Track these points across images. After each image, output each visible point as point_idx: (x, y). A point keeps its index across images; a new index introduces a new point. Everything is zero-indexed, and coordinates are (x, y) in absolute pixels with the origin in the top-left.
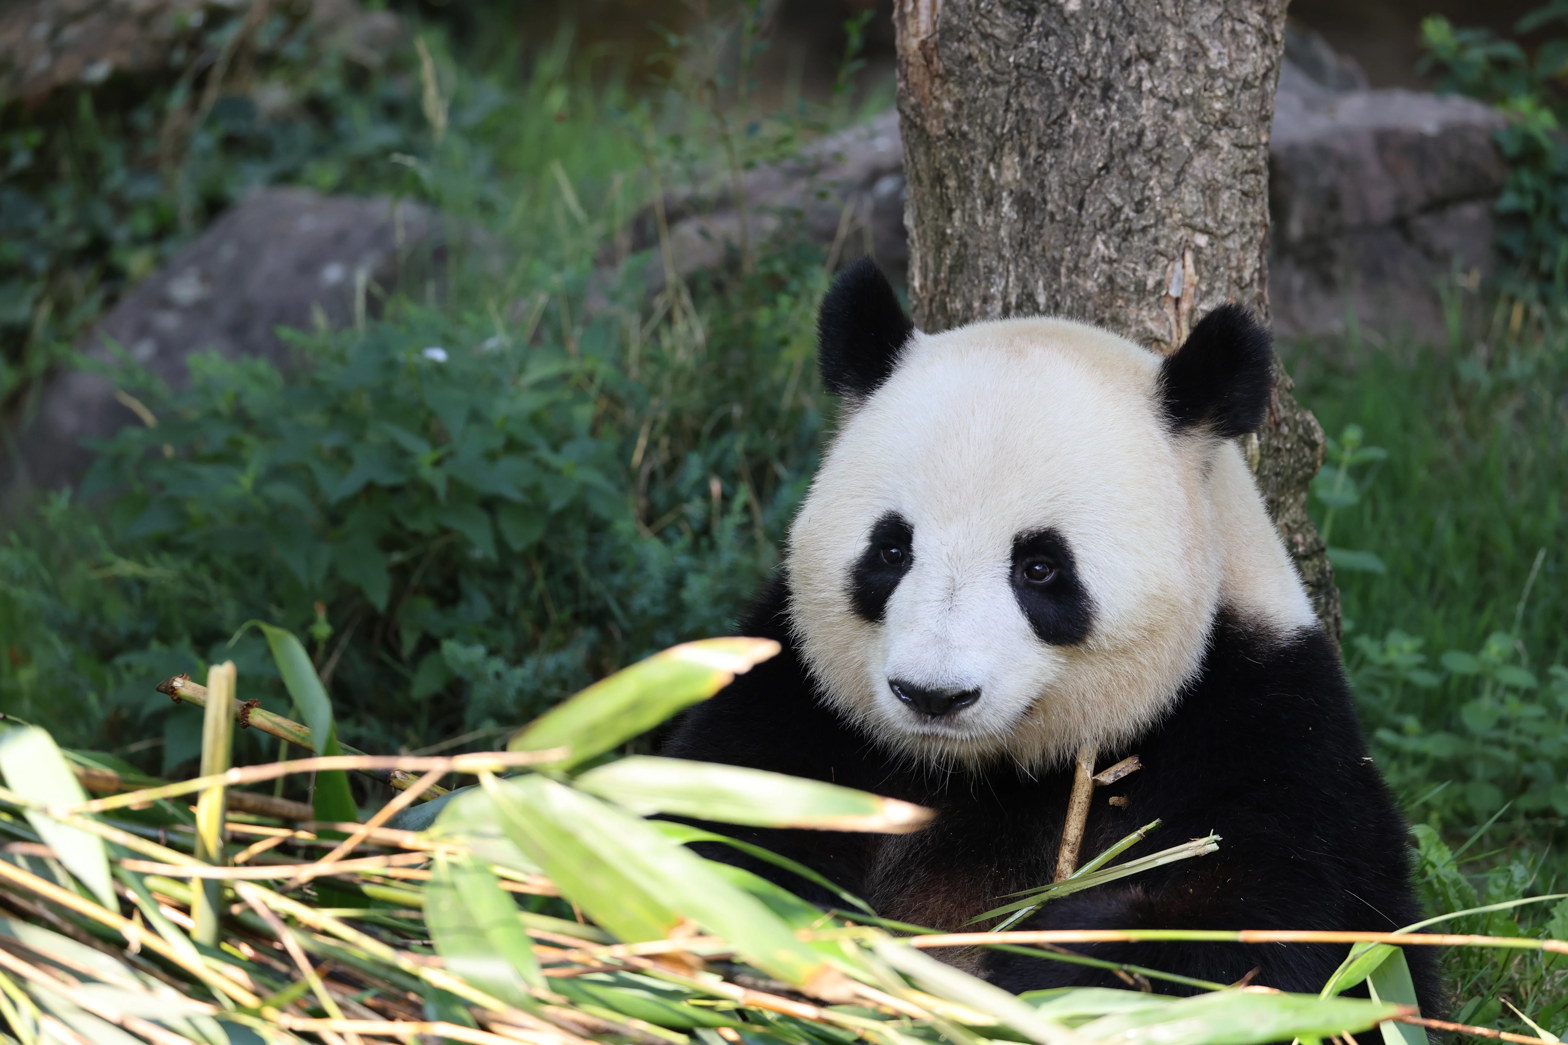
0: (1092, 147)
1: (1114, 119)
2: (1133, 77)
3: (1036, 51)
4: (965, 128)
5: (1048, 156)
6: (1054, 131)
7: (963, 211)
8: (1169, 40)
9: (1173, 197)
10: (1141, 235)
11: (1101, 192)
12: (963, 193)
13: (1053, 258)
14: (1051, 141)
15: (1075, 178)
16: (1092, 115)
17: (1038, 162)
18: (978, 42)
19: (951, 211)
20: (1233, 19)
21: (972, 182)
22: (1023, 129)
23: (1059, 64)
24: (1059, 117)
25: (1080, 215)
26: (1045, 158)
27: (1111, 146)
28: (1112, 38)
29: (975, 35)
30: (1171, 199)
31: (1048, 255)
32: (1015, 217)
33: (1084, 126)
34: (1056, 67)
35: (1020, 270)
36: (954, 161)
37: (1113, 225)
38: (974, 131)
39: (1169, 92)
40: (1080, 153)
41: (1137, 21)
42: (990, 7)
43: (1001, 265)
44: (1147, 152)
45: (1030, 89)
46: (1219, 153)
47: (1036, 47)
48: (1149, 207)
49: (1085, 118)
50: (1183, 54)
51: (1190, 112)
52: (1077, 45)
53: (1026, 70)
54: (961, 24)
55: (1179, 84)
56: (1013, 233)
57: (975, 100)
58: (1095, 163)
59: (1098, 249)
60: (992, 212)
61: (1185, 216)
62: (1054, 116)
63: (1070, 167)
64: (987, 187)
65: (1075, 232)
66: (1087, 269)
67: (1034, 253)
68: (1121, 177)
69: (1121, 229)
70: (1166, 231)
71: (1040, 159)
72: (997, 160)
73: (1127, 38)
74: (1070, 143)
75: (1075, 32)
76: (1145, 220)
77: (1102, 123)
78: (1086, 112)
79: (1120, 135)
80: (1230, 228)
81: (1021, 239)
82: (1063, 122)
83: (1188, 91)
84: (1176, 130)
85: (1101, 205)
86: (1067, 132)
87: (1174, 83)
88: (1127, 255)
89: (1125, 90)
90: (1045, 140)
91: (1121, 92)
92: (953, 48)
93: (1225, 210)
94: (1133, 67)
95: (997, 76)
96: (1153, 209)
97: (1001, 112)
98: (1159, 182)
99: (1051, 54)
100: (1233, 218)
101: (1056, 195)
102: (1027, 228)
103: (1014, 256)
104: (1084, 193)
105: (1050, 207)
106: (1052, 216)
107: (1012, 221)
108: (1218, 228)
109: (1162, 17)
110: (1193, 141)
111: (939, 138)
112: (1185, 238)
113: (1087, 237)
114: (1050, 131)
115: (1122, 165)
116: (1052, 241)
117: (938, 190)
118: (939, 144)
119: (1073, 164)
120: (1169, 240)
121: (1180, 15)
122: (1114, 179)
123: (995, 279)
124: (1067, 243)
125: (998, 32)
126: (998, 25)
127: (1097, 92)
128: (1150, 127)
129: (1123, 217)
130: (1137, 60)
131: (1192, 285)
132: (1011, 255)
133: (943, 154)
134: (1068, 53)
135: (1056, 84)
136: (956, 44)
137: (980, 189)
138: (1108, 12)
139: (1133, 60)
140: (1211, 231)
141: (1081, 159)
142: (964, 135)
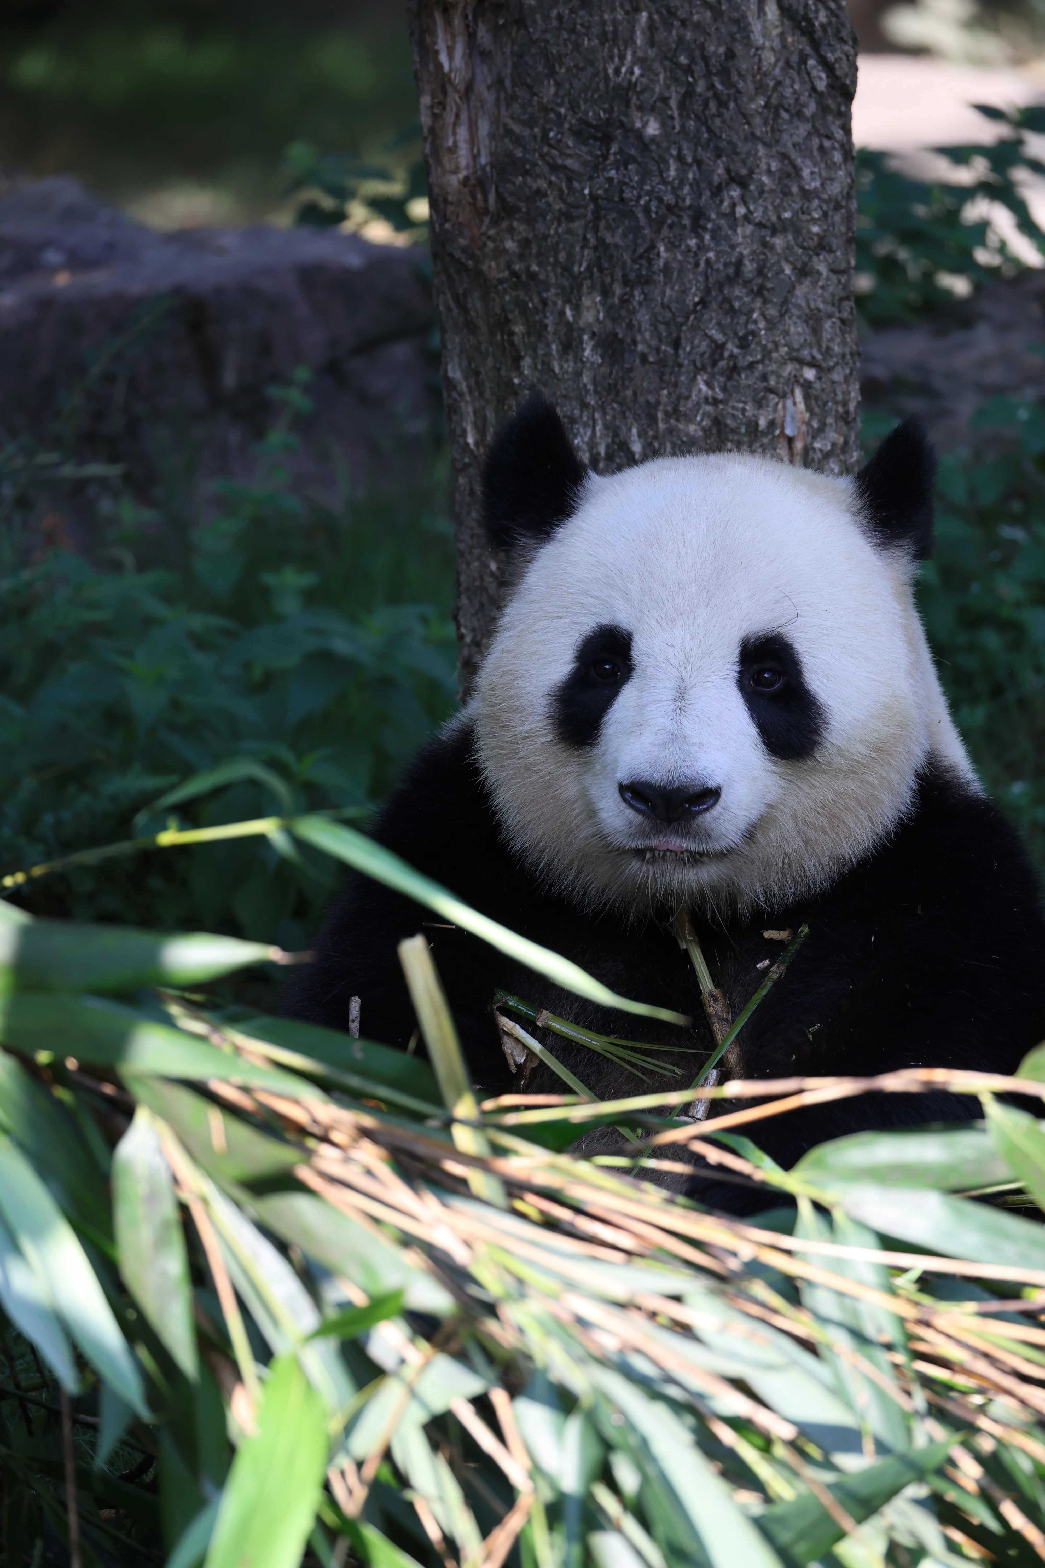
0: (686, 280)
1: (709, 249)
2: (726, 204)
3: (616, 181)
4: (535, 268)
5: (636, 293)
6: (641, 265)
7: (534, 358)
8: (761, 161)
9: (779, 330)
10: (748, 372)
11: (699, 328)
12: (533, 339)
13: (648, 402)
14: (639, 276)
15: (668, 315)
16: (683, 247)
17: (625, 301)
18: (547, 175)
19: (517, 359)
20: (820, 135)
21: (546, 326)
22: (606, 265)
23: (642, 193)
24: (646, 251)
25: (676, 354)
26: (633, 296)
27: (707, 278)
28: (699, 162)
29: (542, 167)
30: (777, 332)
31: (641, 399)
32: (600, 361)
33: (675, 259)
34: (639, 197)
35: (608, 418)
36: (521, 305)
37: (714, 363)
38: (546, 270)
39: (766, 217)
40: (672, 288)
41: (724, 143)
42: (559, 136)
43: (585, 414)
44: (747, 283)
45: (611, 222)
46: (819, 280)
47: (615, 176)
48: (754, 342)
49: (675, 250)
50: (777, 175)
51: (790, 237)
52: (661, 172)
53: (605, 202)
54: (527, 156)
55: (776, 208)
56: (598, 378)
57: (546, 237)
58: (690, 298)
59: (700, 390)
60: (570, 357)
61: (791, 349)
62: (641, 250)
63: (662, 303)
64: (563, 331)
65: (671, 374)
66: (688, 412)
67: (625, 398)
68: (720, 311)
69: (725, 367)
70: (774, 367)
71: (626, 297)
72: (574, 301)
73: (715, 162)
74: (661, 278)
75: (657, 158)
76: (751, 355)
77: (696, 254)
78: (677, 243)
79: (716, 266)
80: (835, 359)
81: (609, 384)
82: (651, 256)
83: (787, 215)
84: (776, 258)
85: (700, 342)
86: (656, 266)
87: (770, 207)
88: (734, 395)
89: (718, 217)
90: (632, 276)
91: (714, 220)
92: (517, 183)
93: (829, 340)
94: (725, 193)
95: (572, 210)
96: (759, 343)
97: (578, 249)
98: (763, 314)
99: (632, 184)
100: (836, 348)
101: (647, 335)
102: (614, 372)
103: (600, 402)
104: (680, 331)
105: (640, 348)
106: (644, 358)
107: (596, 366)
108: (824, 360)
109: (753, 137)
110: (794, 268)
111: (501, 281)
112: (793, 373)
113: (687, 378)
114: (637, 266)
115: (720, 298)
116: (645, 384)
117: (499, 337)
118: (500, 287)
119: (666, 300)
120: (779, 376)
121: (770, 134)
122: (713, 314)
123: (578, 429)
124: (664, 385)
125: (569, 162)
126: (570, 156)
127: (686, 221)
128: (748, 256)
129: (726, 354)
130: (727, 185)
131: (803, 422)
132: (597, 403)
133: (507, 298)
134: (651, 181)
135: (640, 215)
136: (520, 178)
137: (554, 333)
138: (692, 135)
139: (724, 185)
140: (818, 363)
141: (674, 294)
142: (532, 276)
